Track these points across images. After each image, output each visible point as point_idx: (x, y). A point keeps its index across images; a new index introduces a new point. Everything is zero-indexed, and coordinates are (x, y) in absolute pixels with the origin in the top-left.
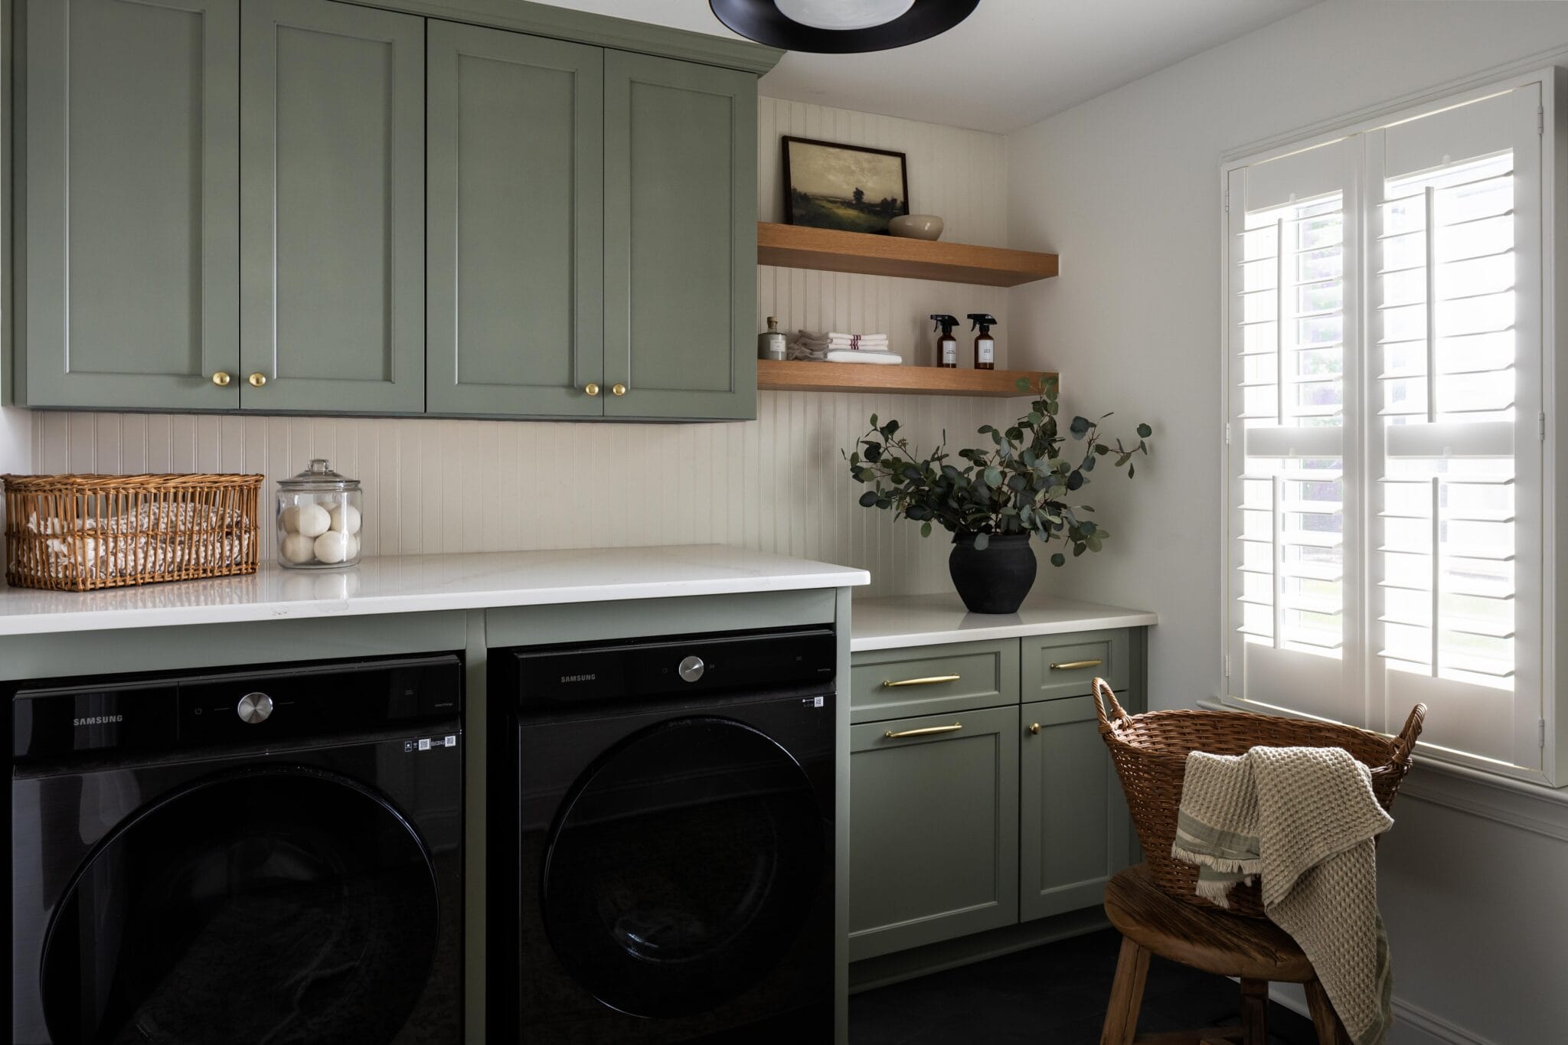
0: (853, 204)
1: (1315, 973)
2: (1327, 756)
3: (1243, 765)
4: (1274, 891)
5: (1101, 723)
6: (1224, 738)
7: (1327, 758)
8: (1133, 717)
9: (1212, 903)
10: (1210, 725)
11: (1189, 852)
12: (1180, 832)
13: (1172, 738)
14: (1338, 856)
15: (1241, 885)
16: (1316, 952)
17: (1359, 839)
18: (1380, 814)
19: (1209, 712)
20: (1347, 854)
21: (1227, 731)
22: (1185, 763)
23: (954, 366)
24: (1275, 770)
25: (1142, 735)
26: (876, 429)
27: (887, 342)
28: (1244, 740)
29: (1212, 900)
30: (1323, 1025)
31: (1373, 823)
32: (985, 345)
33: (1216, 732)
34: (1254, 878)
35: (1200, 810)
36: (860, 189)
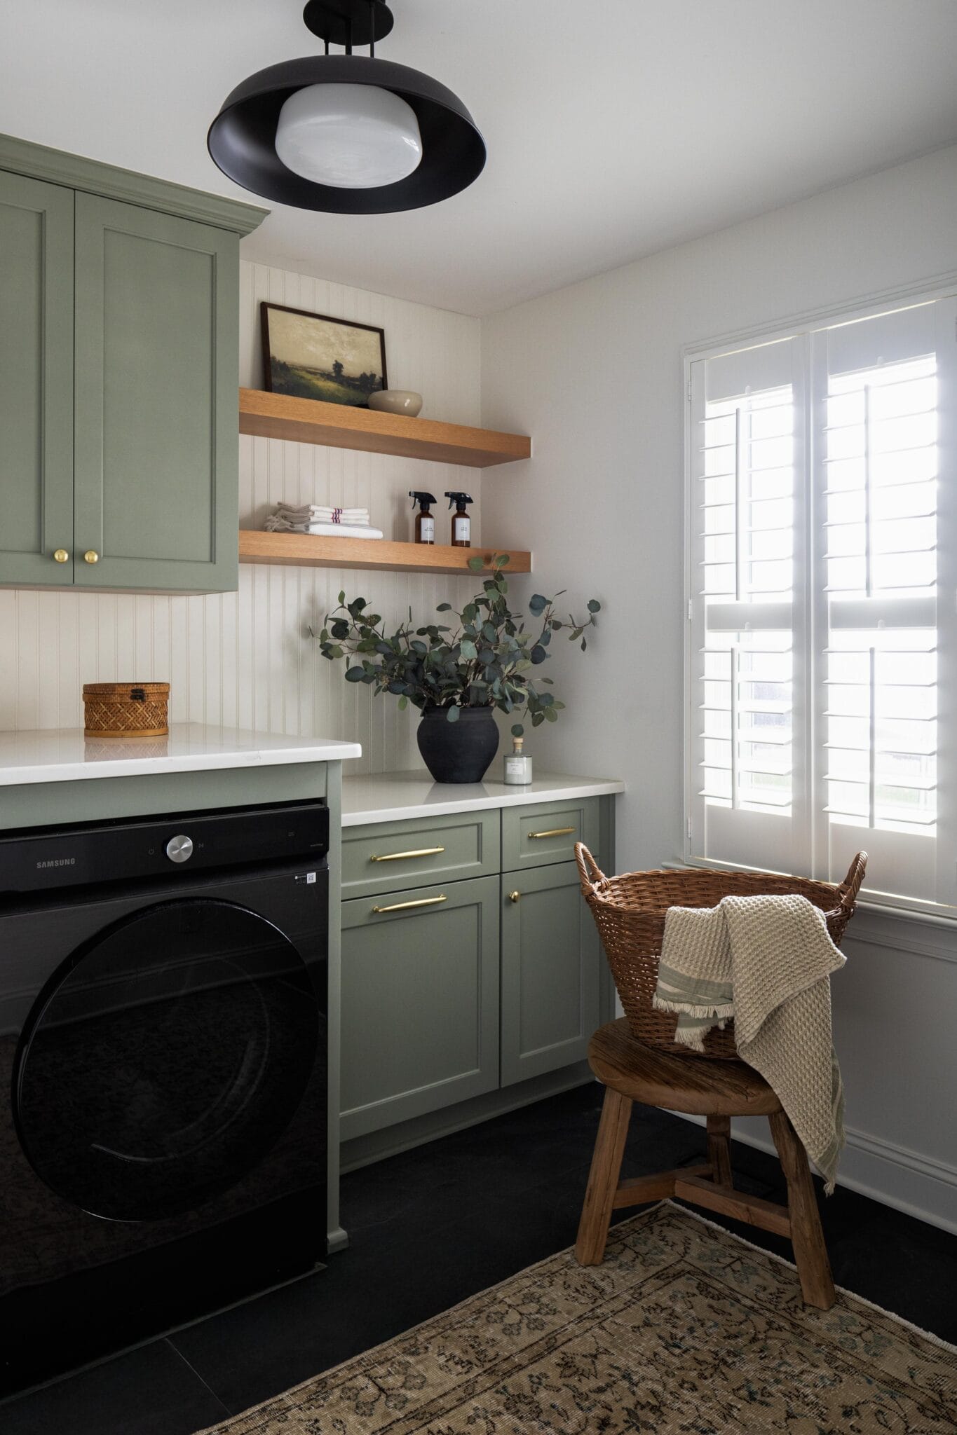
0: (332, 377)
1: (781, 1105)
2: (789, 903)
3: (717, 916)
4: (746, 1032)
5: (584, 885)
6: (690, 895)
7: (790, 905)
8: (611, 879)
9: (688, 1049)
10: (678, 884)
11: (669, 1002)
12: (661, 984)
13: (645, 897)
14: (800, 994)
15: (715, 1029)
16: (781, 1085)
17: (818, 977)
18: (835, 953)
19: (677, 872)
20: (808, 992)
21: (693, 888)
22: (664, 918)
23: (432, 543)
24: (745, 919)
25: (618, 896)
26: (343, 606)
27: (368, 517)
28: (708, 895)
29: (689, 1045)
30: (786, 1152)
31: (830, 961)
32: (462, 523)
33: (683, 889)
34: (726, 1022)
35: (679, 961)
36: (339, 361)
